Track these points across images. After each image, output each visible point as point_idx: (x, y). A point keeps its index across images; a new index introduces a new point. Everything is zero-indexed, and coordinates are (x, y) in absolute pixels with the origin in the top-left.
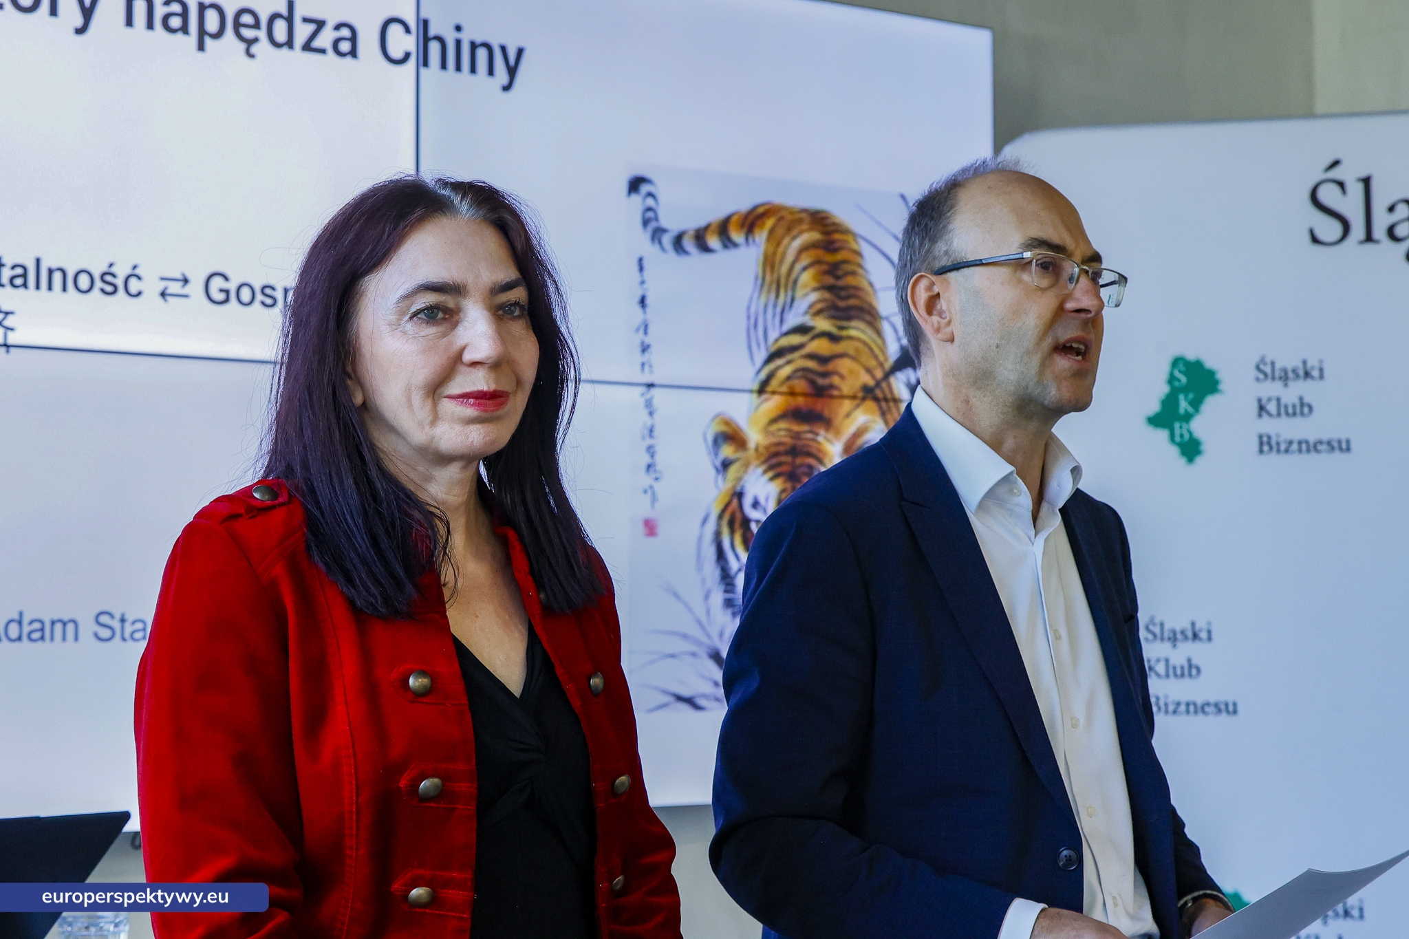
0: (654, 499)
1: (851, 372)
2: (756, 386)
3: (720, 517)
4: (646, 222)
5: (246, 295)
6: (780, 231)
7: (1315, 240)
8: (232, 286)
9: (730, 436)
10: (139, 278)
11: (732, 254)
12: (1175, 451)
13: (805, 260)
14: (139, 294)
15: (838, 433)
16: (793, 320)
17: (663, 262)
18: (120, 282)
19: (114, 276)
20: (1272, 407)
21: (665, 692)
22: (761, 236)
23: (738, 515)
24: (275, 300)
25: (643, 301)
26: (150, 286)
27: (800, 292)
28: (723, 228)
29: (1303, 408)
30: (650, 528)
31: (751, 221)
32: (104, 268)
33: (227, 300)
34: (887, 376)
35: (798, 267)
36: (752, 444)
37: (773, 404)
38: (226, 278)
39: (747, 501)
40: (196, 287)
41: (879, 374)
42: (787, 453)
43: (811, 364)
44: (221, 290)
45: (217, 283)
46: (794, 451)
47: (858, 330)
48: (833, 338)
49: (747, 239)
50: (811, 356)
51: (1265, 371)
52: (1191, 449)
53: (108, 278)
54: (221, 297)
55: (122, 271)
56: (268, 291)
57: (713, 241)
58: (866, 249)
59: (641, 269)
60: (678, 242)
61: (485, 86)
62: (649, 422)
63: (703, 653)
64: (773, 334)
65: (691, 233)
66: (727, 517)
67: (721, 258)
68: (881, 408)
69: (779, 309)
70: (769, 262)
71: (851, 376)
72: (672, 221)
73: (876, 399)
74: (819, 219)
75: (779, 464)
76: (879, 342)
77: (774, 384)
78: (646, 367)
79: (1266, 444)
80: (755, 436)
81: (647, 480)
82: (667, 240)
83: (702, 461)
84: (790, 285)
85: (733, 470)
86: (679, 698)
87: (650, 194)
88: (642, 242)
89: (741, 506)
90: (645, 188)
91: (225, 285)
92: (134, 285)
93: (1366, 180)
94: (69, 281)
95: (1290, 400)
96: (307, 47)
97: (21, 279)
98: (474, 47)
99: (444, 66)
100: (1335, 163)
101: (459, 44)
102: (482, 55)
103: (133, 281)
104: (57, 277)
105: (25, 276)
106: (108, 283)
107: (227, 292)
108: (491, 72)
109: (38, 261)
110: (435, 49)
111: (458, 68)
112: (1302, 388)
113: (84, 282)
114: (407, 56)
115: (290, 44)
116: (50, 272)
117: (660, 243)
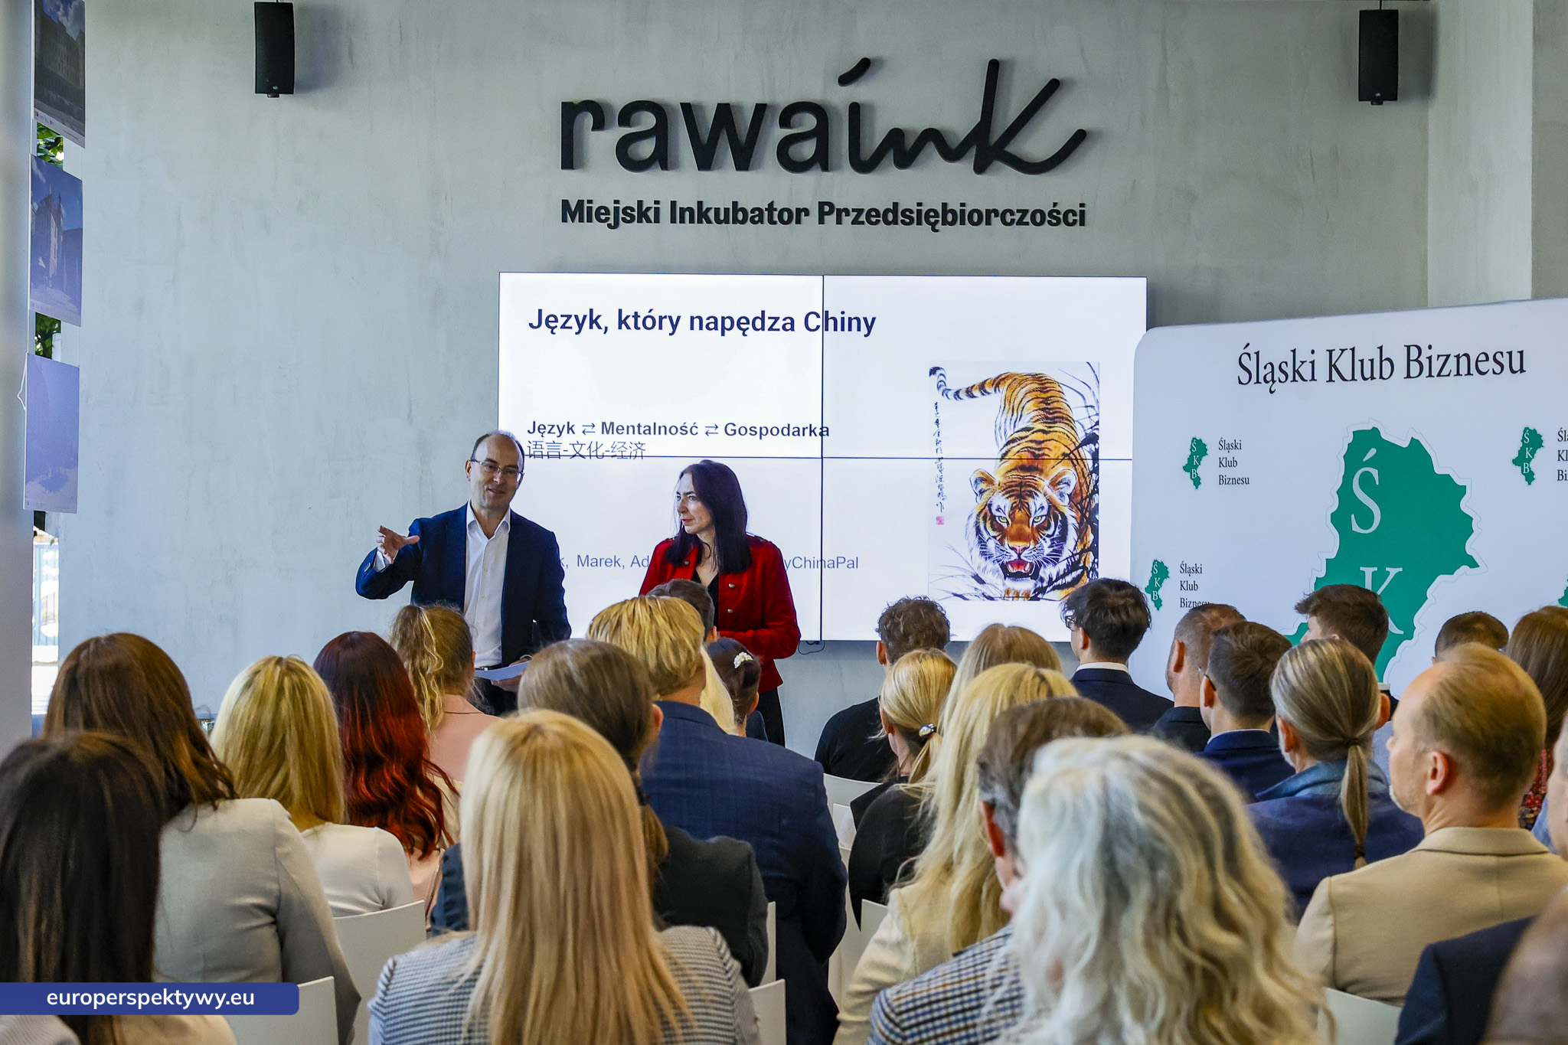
0: (942, 508)
1: (1056, 447)
2: (1000, 457)
3: (978, 515)
4: (939, 388)
5: (743, 431)
6: (1014, 385)
7: (1240, 382)
8: (737, 428)
9: (986, 479)
10: (697, 427)
11: (987, 397)
12: (1192, 482)
13: (1029, 397)
14: (697, 433)
15: (1047, 476)
16: (1020, 425)
17: (949, 405)
18: (688, 430)
19: (686, 427)
20: (1224, 462)
21: (947, 592)
22: (1003, 388)
23: (989, 514)
24: (756, 433)
25: (937, 422)
26: (702, 430)
27: (1025, 412)
28: (982, 387)
29: (1233, 463)
30: (940, 521)
31: (997, 383)
32: (682, 425)
33: (735, 433)
34: (1077, 448)
35: (1025, 401)
36: (997, 483)
37: (1008, 465)
38: (734, 425)
39: (994, 509)
40: (721, 429)
41: (1072, 447)
42: (1016, 486)
43: (1033, 445)
44: (732, 430)
45: (730, 427)
46: (1020, 485)
47: (1059, 427)
48: (1044, 432)
49: (995, 391)
50: (1031, 441)
51: (1222, 444)
52: (1197, 482)
53: (683, 428)
54: (733, 432)
55: (689, 425)
56: (753, 429)
57: (976, 393)
58: (1065, 389)
59: (936, 408)
60: (957, 394)
61: (856, 336)
62: (940, 474)
63: (969, 576)
64: (1009, 433)
65: (964, 390)
66: (982, 515)
67: (980, 399)
68: (1073, 463)
69: (1013, 421)
70: (1007, 400)
71: (1055, 449)
72: (953, 385)
73: (1071, 459)
74: (1037, 378)
75: (1013, 491)
76: (1073, 432)
77: (1010, 455)
78: (939, 450)
79: (1222, 480)
80: (998, 478)
81: (939, 500)
82: (951, 394)
83: (969, 492)
84: (1020, 409)
85: (985, 494)
86: (955, 595)
87: (941, 374)
88: (937, 396)
89: (990, 510)
90: (938, 372)
91: (734, 428)
92: (694, 431)
93: (1257, 353)
94: (667, 430)
95: (1230, 459)
96: (771, 329)
97: (648, 430)
98: (850, 319)
99: (836, 329)
100: (1248, 345)
101: (843, 319)
102: (855, 322)
103: (694, 429)
104: (663, 429)
105: (649, 430)
106: (683, 430)
107: (735, 431)
108: (859, 329)
109: (655, 424)
110: (831, 323)
111: (843, 329)
112: (1234, 453)
113: (673, 430)
114: (818, 327)
115: (763, 328)
116: (660, 427)
117: (947, 395)
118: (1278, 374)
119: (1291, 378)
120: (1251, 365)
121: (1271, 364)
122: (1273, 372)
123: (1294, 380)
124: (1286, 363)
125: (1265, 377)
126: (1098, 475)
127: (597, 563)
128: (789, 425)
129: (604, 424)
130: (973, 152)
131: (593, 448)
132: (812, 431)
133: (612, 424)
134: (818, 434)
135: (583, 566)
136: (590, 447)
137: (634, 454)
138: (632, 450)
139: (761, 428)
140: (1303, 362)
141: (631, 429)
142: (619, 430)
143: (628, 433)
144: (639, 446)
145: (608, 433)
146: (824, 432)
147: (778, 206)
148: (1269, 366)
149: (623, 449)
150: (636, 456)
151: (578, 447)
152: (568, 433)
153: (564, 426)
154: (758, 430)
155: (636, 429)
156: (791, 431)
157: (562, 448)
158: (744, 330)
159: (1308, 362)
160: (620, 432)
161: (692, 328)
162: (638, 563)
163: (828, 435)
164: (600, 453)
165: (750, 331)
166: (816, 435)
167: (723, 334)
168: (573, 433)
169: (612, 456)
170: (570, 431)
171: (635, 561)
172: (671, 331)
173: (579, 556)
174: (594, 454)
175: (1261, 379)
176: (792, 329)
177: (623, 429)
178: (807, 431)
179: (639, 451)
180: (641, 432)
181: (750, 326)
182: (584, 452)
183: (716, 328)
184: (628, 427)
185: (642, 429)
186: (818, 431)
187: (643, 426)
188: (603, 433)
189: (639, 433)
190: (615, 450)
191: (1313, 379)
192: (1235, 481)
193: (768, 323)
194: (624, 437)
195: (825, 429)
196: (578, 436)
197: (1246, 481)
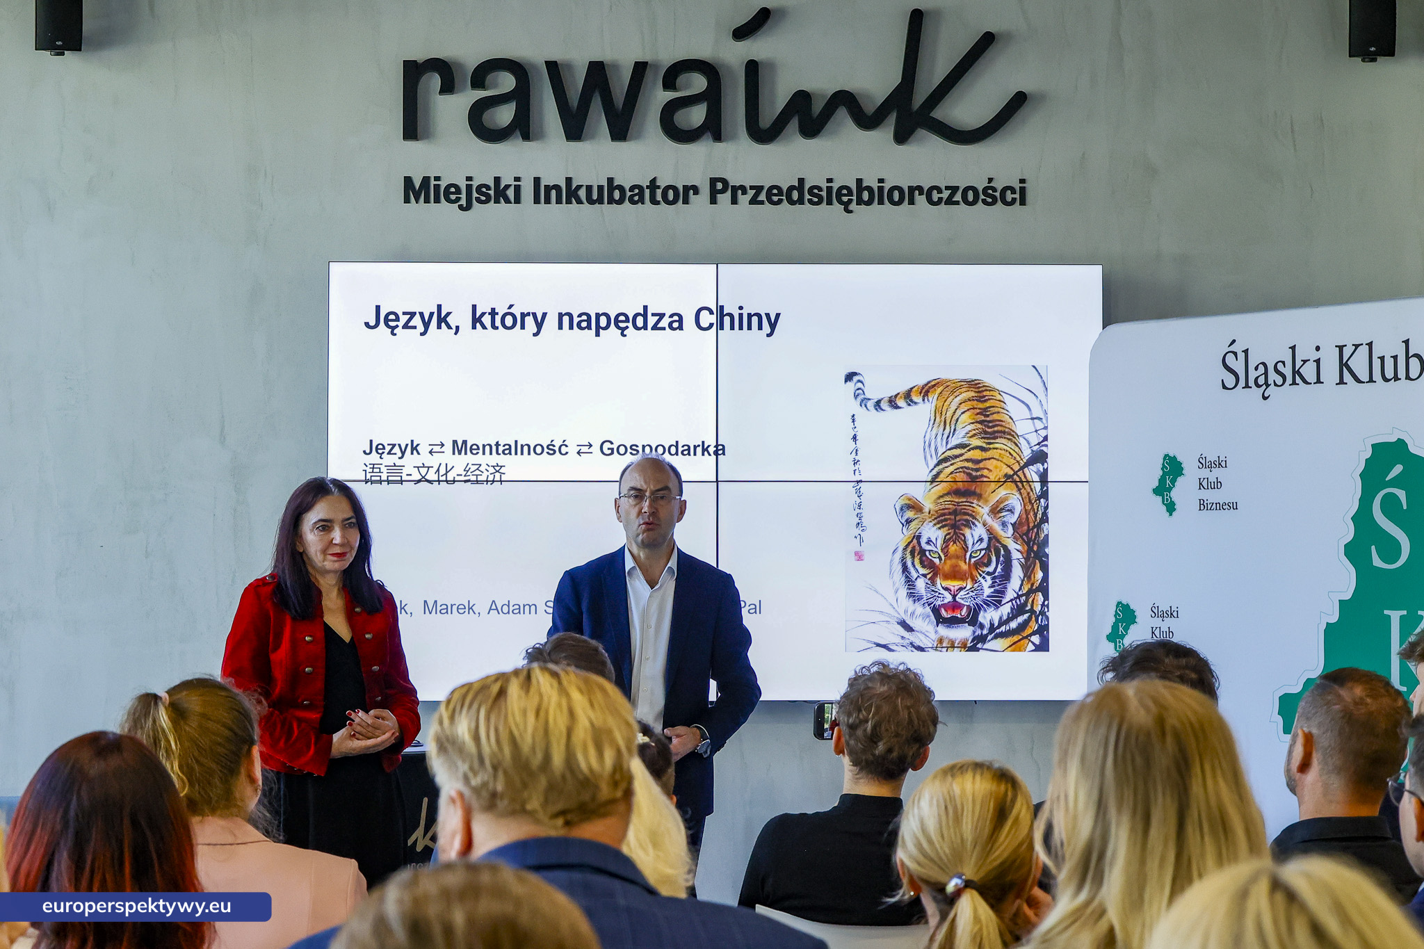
0: (861, 541)
1: (996, 467)
2: (929, 479)
3: (905, 549)
4: (856, 397)
5: (622, 450)
6: (946, 394)
7: (1224, 387)
8: (615, 446)
9: (913, 506)
10: (566, 446)
11: (914, 408)
12: (1164, 508)
13: (964, 407)
14: (567, 453)
15: (986, 501)
16: (954, 441)
17: (868, 418)
18: (557, 449)
19: (554, 446)
20: (1205, 484)
21: (869, 641)
22: (933, 397)
23: (917, 548)
24: (638, 451)
25: (855, 438)
26: (573, 449)
27: (959, 426)
28: (908, 395)
29: (1217, 485)
30: (859, 556)
31: (926, 391)
32: (550, 443)
33: (612, 453)
34: (1022, 468)
35: (959, 412)
36: (926, 510)
37: (940, 489)
38: (612, 443)
39: (923, 541)
40: (596, 449)
41: (1016, 467)
42: (950, 514)
43: (970, 465)
44: (609, 449)
45: (607, 445)
46: (955, 513)
47: (1001, 443)
48: (982, 449)
49: (924, 400)
50: (967, 460)
51: (1204, 463)
52: (1171, 508)
53: (551, 447)
54: (610, 451)
55: (557, 444)
56: (634, 447)
57: (901, 403)
58: (1007, 398)
59: (853, 421)
60: (878, 405)
61: (756, 336)
62: (858, 501)
63: (894, 621)
64: (941, 451)
65: (887, 399)
66: (909, 549)
67: (906, 411)
68: (1017, 486)
69: (945, 436)
70: (938, 411)
71: (996, 470)
72: (873, 393)
73: (1015, 482)
74: (973, 384)
75: (946, 520)
76: (1017, 449)
77: (942, 477)
78: (857, 472)
79: (1203, 505)
80: (928, 505)
81: (858, 531)
82: (870, 404)
83: (895, 522)
84: (953, 422)
85: (913, 525)
86: (878, 645)
87: (859, 381)
88: (854, 407)
89: (919, 543)
90: (856, 378)
91: (611, 446)
92: (564, 450)
93: (1246, 352)
94: (532, 449)
95: (1212, 479)
96: (655, 327)
97: (508, 450)
98: (750, 316)
99: (732, 328)
100: (1234, 341)
101: (741, 315)
102: (755, 319)
103: (563, 447)
104: (526, 448)
105: (510, 449)
106: (551, 449)
107: (612, 449)
108: (760, 328)
109: (516, 442)
110: (727, 320)
111: (741, 328)
112: (1217, 472)
113: (539, 450)
114: (711, 325)
115: (645, 327)
116: (522, 446)
117: (866, 406)
118: (1273, 376)
119: (1289, 380)
120: (1239, 366)
121: (1264, 364)
122: (1266, 373)
123: (1294, 383)
124: (1283, 363)
125: (1256, 379)
126: (1047, 500)
127: (447, 610)
128: (677, 442)
129: (455, 442)
130: (892, 119)
131: (442, 471)
132: (705, 450)
133: (465, 442)
134: (712, 453)
135: (430, 613)
136: (438, 470)
137: (491, 478)
138: (488, 473)
139: (644, 447)
140: (1305, 362)
141: (487, 448)
142: (474, 449)
143: (484, 454)
144: (497, 468)
145: (460, 453)
146: (719, 450)
147: (662, 183)
148: (1261, 367)
149: (477, 472)
150: (493, 481)
151: (423, 471)
152: (412, 453)
153: (407, 445)
154: (640, 449)
155: (494, 448)
156: (680, 449)
157: (405, 471)
158: (623, 329)
159: (1312, 361)
160: (474, 452)
161: (560, 327)
162: (497, 609)
163: (724, 454)
164: (450, 477)
165: (631, 331)
166: (710, 455)
167: (598, 334)
168: (419, 454)
169: (465, 481)
170: (415, 452)
171: (494, 607)
172: (535, 330)
173: (425, 602)
174: (444, 478)
175: (1251, 383)
176: (681, 328)
177: (478, 449)
178: (699, 450)
179: (497, 475)
180: (500, 451)
181: (630, 325)
182: (432, 476)
183: (589, 327)
184: (484, 446)
185: (501, 449)
186: (712, 450)
187: (502, 445)
188: (454, 454)
189: (498, 453)
190: (469, 473)
191: (1319, 381)
192: (1220, 506)
193: (652, 321)
194: (479, 459)
195: (720, 447)
196: (424, 458)
197: (1234, 506)
